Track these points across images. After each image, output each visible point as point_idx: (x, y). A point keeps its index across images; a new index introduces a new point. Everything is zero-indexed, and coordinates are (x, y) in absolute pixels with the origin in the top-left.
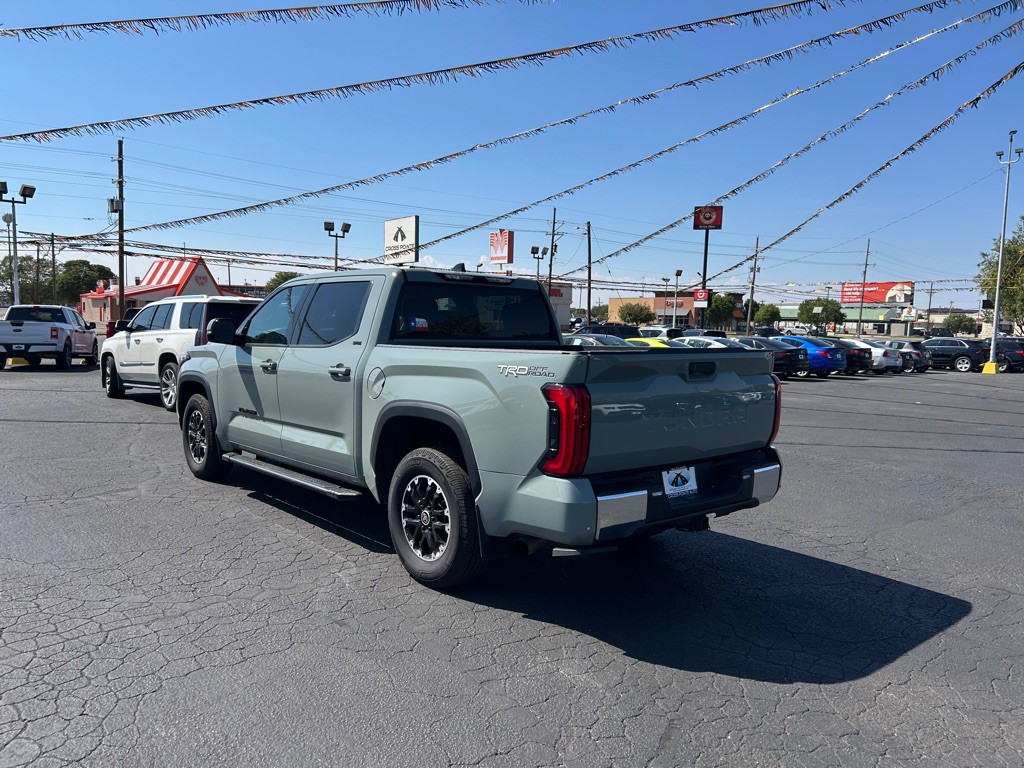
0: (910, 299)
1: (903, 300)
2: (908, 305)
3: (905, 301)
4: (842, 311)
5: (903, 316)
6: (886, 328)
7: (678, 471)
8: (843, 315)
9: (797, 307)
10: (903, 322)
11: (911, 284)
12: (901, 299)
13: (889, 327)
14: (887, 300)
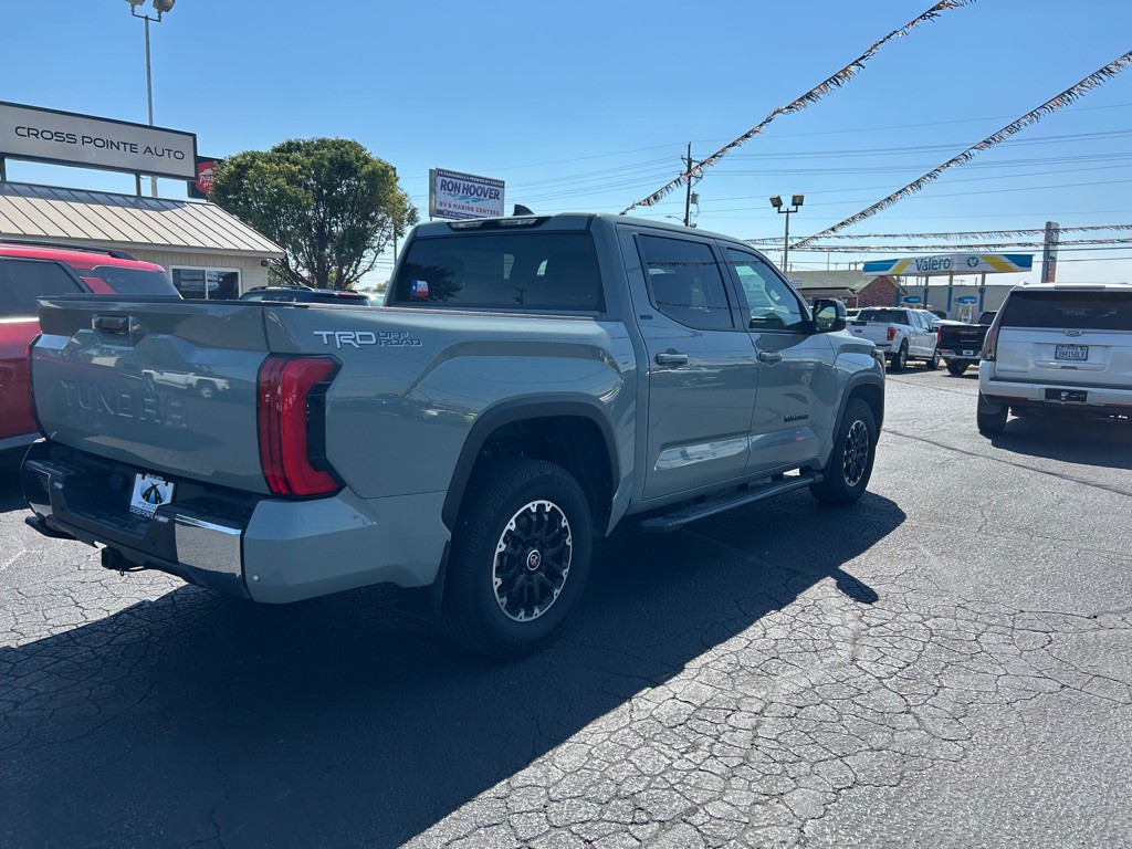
7: (155, 482)
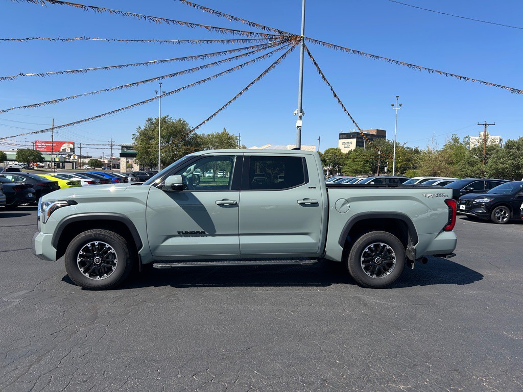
0: (73, 150)
1: (69, 151)
2: (72, 153)
3: (71, 152)
4: (42, 156)
5: (71, 159)
6: (61, 165)
8: (43, 158)
9: (15, 153)
10: (70, 162)
11: (73, 144)
12: (68, 150)
13: (62, 164)
14: (61, 150)
